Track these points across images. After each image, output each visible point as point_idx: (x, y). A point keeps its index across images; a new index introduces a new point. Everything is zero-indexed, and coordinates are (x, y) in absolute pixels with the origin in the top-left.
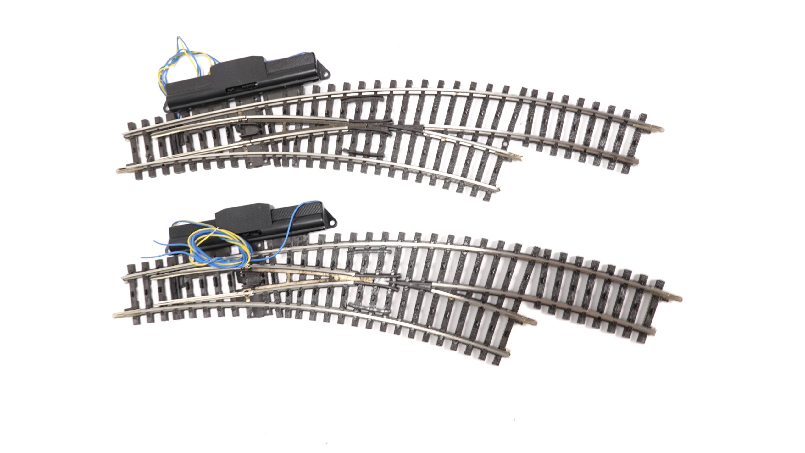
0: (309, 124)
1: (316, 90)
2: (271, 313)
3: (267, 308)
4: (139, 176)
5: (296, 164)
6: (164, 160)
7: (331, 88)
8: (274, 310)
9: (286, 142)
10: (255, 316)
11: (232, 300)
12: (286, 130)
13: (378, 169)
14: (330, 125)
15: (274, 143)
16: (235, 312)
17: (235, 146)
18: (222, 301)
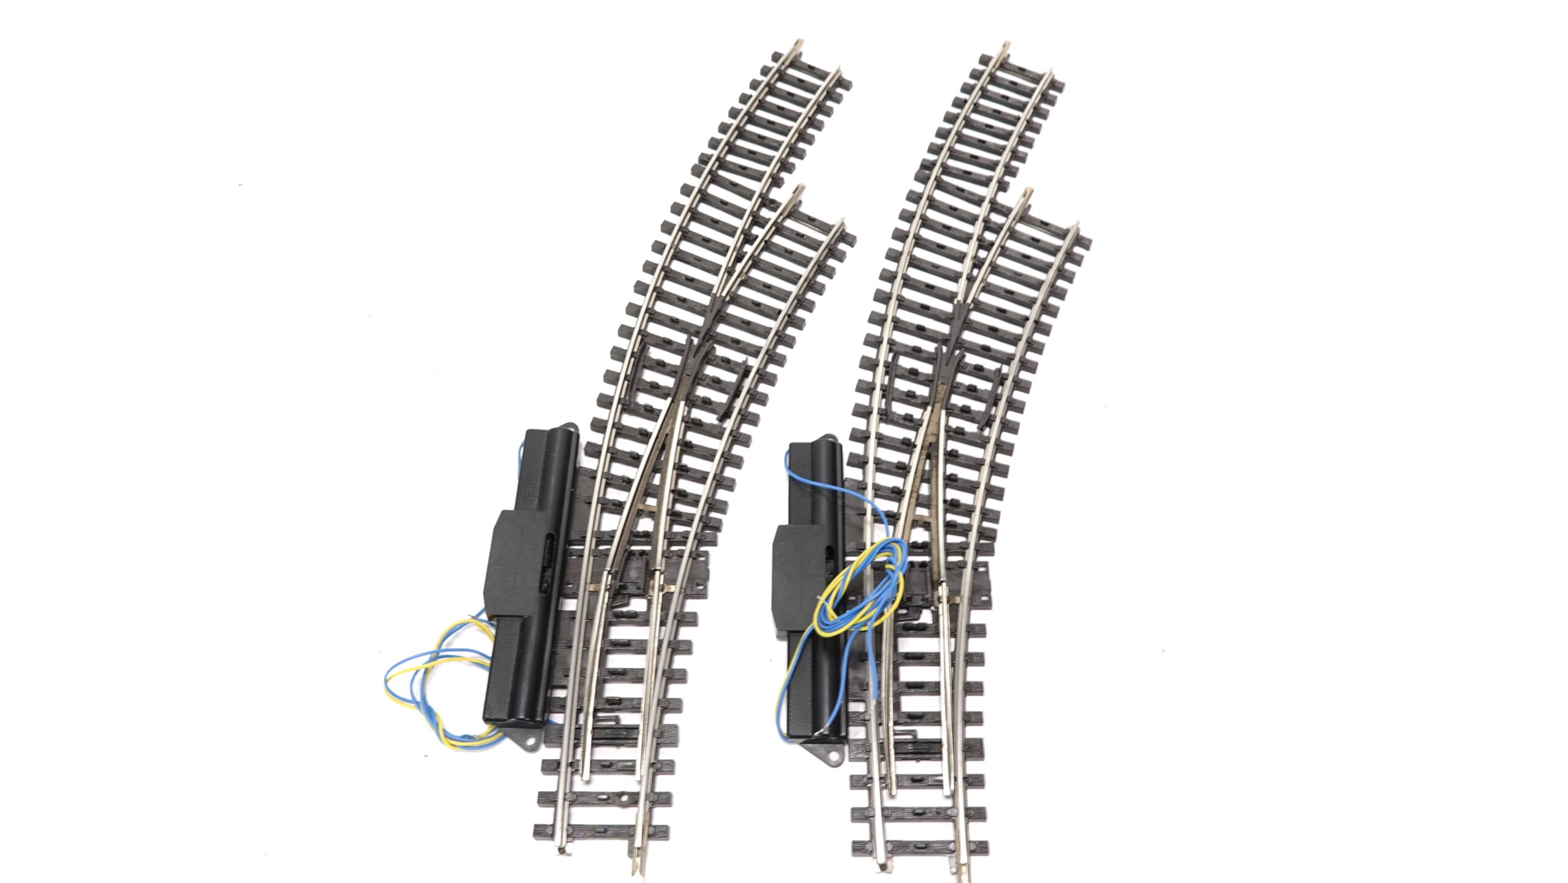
0: (653, 474)
1: (594, 451)
2: (986, 565)
3: (975, 569)
4: (660, 833)
5: (722, 507)
6: (642, 770)
7: (598, 426)
8: (981, 559)
9: (675, 517)
10: (988, 595)
11: (953, 633)
12: (653, 515)
13: (766, 378)
14: (667, 431)
15: (672, 539)
16: (978, 631)
17: (656, 614)
18: (953, 656)
